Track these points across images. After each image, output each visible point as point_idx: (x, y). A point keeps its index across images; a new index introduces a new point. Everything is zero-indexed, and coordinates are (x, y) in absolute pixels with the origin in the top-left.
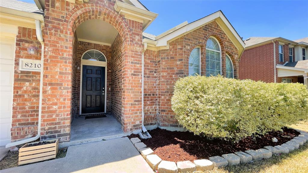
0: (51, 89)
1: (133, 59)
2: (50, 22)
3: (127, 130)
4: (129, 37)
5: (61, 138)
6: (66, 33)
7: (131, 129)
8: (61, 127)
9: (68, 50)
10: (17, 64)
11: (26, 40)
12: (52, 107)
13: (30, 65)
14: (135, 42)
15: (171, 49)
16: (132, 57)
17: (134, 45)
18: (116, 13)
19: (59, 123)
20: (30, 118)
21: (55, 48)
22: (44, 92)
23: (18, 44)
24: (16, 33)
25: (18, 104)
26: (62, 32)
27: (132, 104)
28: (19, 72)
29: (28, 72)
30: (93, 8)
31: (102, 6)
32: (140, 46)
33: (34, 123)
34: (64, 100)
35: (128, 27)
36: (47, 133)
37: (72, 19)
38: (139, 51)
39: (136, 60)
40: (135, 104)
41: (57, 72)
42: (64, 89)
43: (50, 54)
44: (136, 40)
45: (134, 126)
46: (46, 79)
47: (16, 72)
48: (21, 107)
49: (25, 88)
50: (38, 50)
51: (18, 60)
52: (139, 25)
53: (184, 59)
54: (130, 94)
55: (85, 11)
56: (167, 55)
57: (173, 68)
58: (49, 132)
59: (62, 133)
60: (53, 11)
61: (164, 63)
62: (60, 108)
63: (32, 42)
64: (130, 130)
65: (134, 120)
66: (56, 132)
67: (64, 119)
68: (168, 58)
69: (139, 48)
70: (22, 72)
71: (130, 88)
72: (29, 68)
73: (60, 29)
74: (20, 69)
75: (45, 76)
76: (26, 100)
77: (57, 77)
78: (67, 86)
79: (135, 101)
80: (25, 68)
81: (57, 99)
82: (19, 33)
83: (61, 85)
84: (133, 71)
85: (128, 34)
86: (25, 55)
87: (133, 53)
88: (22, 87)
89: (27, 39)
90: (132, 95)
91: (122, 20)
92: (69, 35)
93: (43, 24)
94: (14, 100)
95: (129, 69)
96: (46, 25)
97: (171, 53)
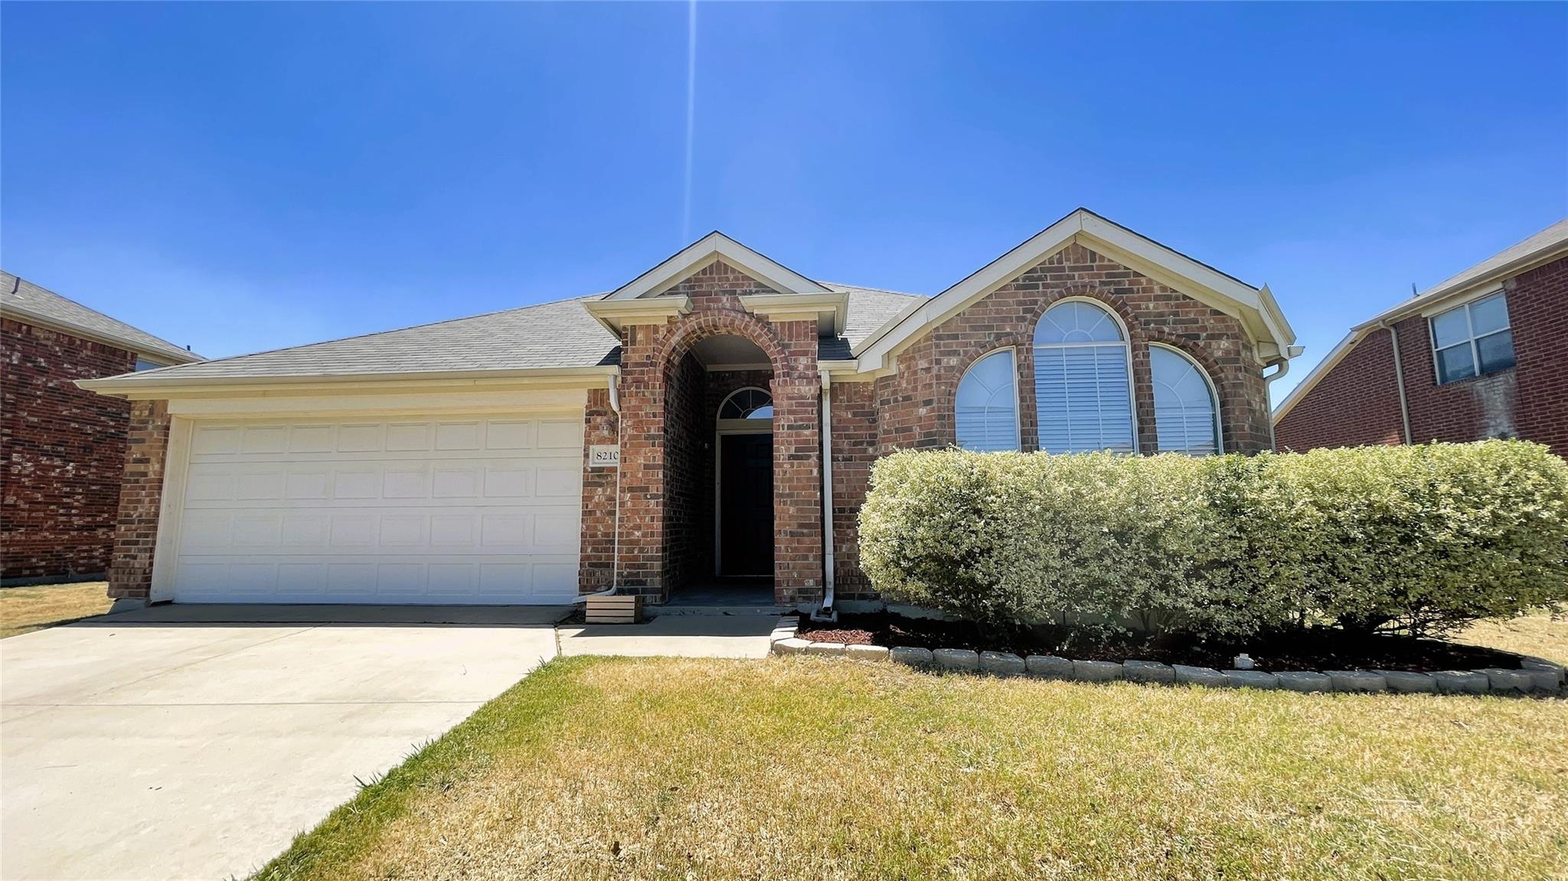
0: (632, 498)
1: (792, 417)
2: (630, 373)
3: (781, 598)
4: (780, 367)
5: (648, 596)
6: (654, 387)
7: (792, 599)
8: (646, 575)
9: (657, 419)
10: (586, 456)
11: (598, 411)
12: (633, 534)
13: (603, 456)
14: (796, 374)
15: (904, 373)
16: (790, 412)
17: (792, 383)
18: (747, 318)
19: (644, 566)
20: (603, 554)
21: (636, 420)
22: (622, 504)
23: (588, 421)
24: (585, 402)
25: (588, 528)
26: (646, 387)
27: (792, 534)
28: (590, 470)
29: (601, 469)
30: (699, 324)
31: (716, 312)
32: (810, 383)
33: (608, 566)
34: (652, 519)
35: (775, 342)
36: (626, 583)
37: (663, 357)
38: (809, 395)
39: (802, 420)
40: (803, 534)
41: (640, 465)
42: (651, 498)
43: (630, 431)
44: (801, 367)
45: (800, 591)
46: (624, 480)
47: (585, 470)
48: (592, 532)
49: (596, 499)
50: (613, 426)
51: (588, 448)
52: (807, 328)
53: (935, 398)
54: (785, 507)
55: (684, 334)
56: (894, 392)
57: (910, 429)
58: (629, 581)
59: (649, 586)
60: (634, 351)
61: (887, 416)
62: (644, 535)
63: (605, 414)
64: (788, 600)
65: (800, 574)
66: (640, 583)
67: (652, 558)
68: (896, 400)
69: (807, 388)
70: (594, 470)
71: (788, 491)
72: (602, 461)
73: (644, 381)
74: (591, 465)
75: (623, 475)
76: (597, 521)
77: (640, 475)
78: (655, 492)
79: (801, 526)
80: (597, 461)
81: (641, 519)
82: (589, 401)
83: (647, 489)
84: (793, 448)
85: (778, 360)
86: (596, 439)
87: (794, 402)
88: (593, 497)
89: (600, 409)
90: (792, 510)
91: (762, 330)
92: (658, 390)
93: (620, 379)
94: (583, 521)
95: (783, 444)
96: (624, 380)
97: (904, 385)
